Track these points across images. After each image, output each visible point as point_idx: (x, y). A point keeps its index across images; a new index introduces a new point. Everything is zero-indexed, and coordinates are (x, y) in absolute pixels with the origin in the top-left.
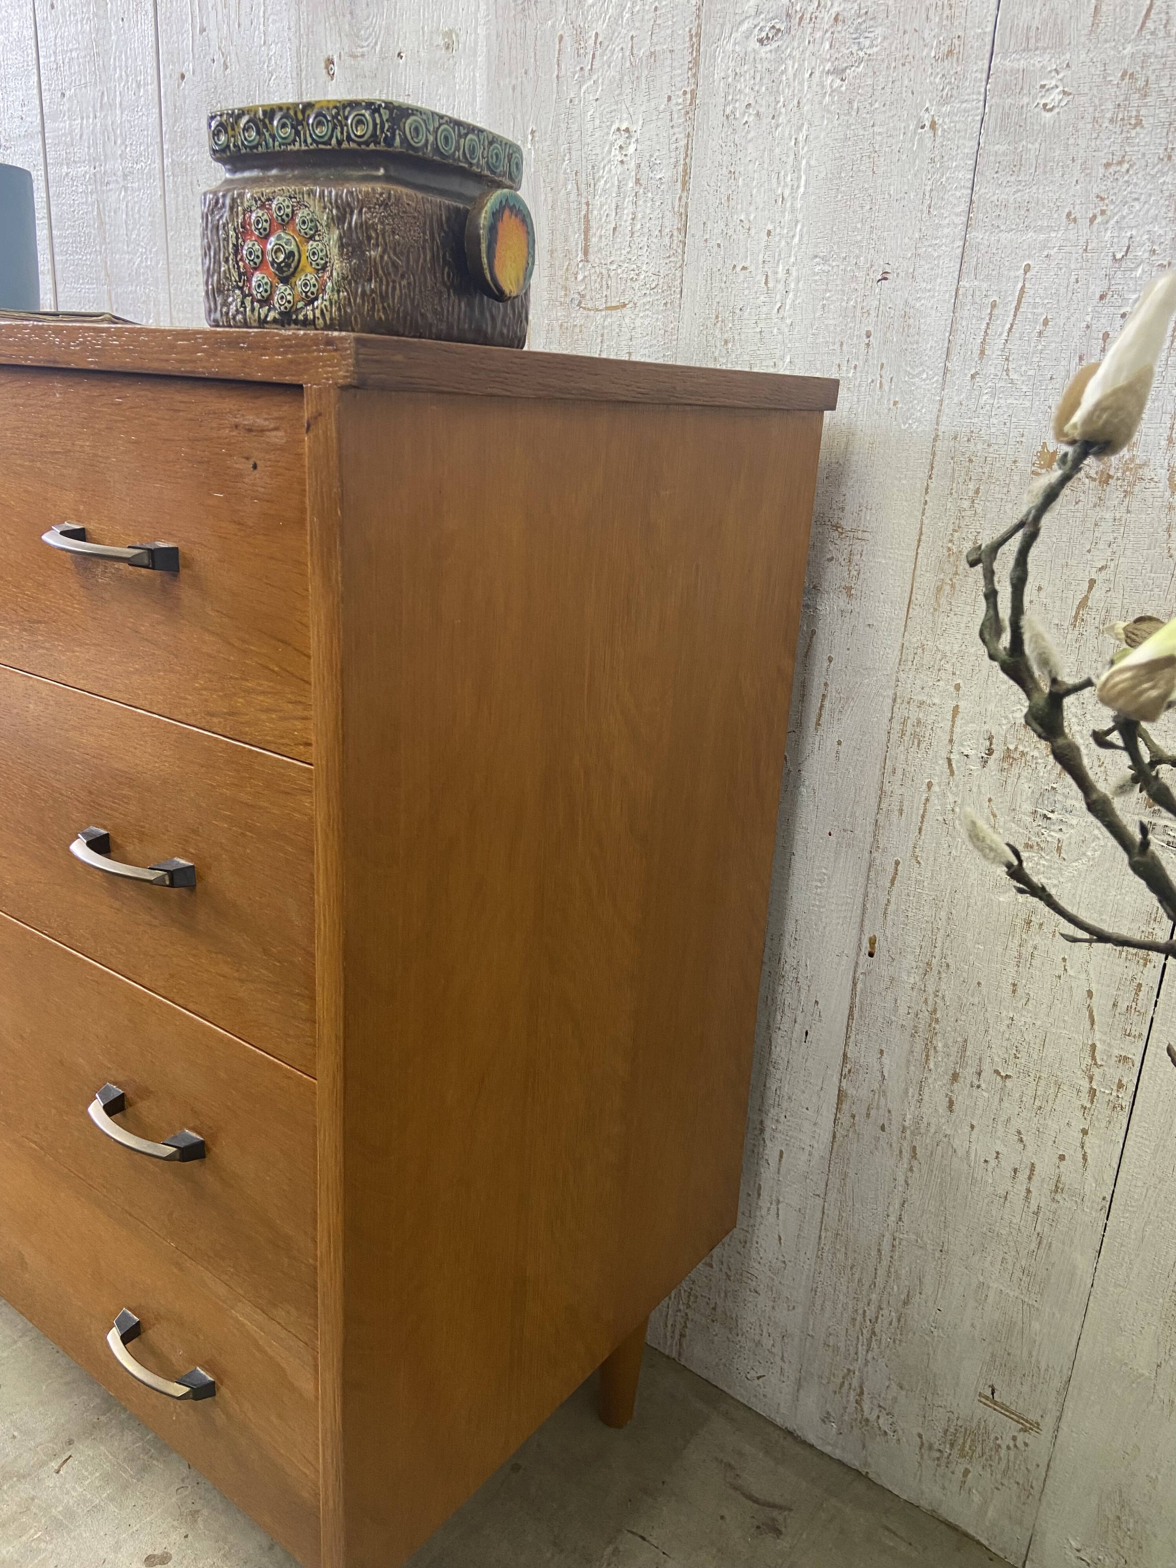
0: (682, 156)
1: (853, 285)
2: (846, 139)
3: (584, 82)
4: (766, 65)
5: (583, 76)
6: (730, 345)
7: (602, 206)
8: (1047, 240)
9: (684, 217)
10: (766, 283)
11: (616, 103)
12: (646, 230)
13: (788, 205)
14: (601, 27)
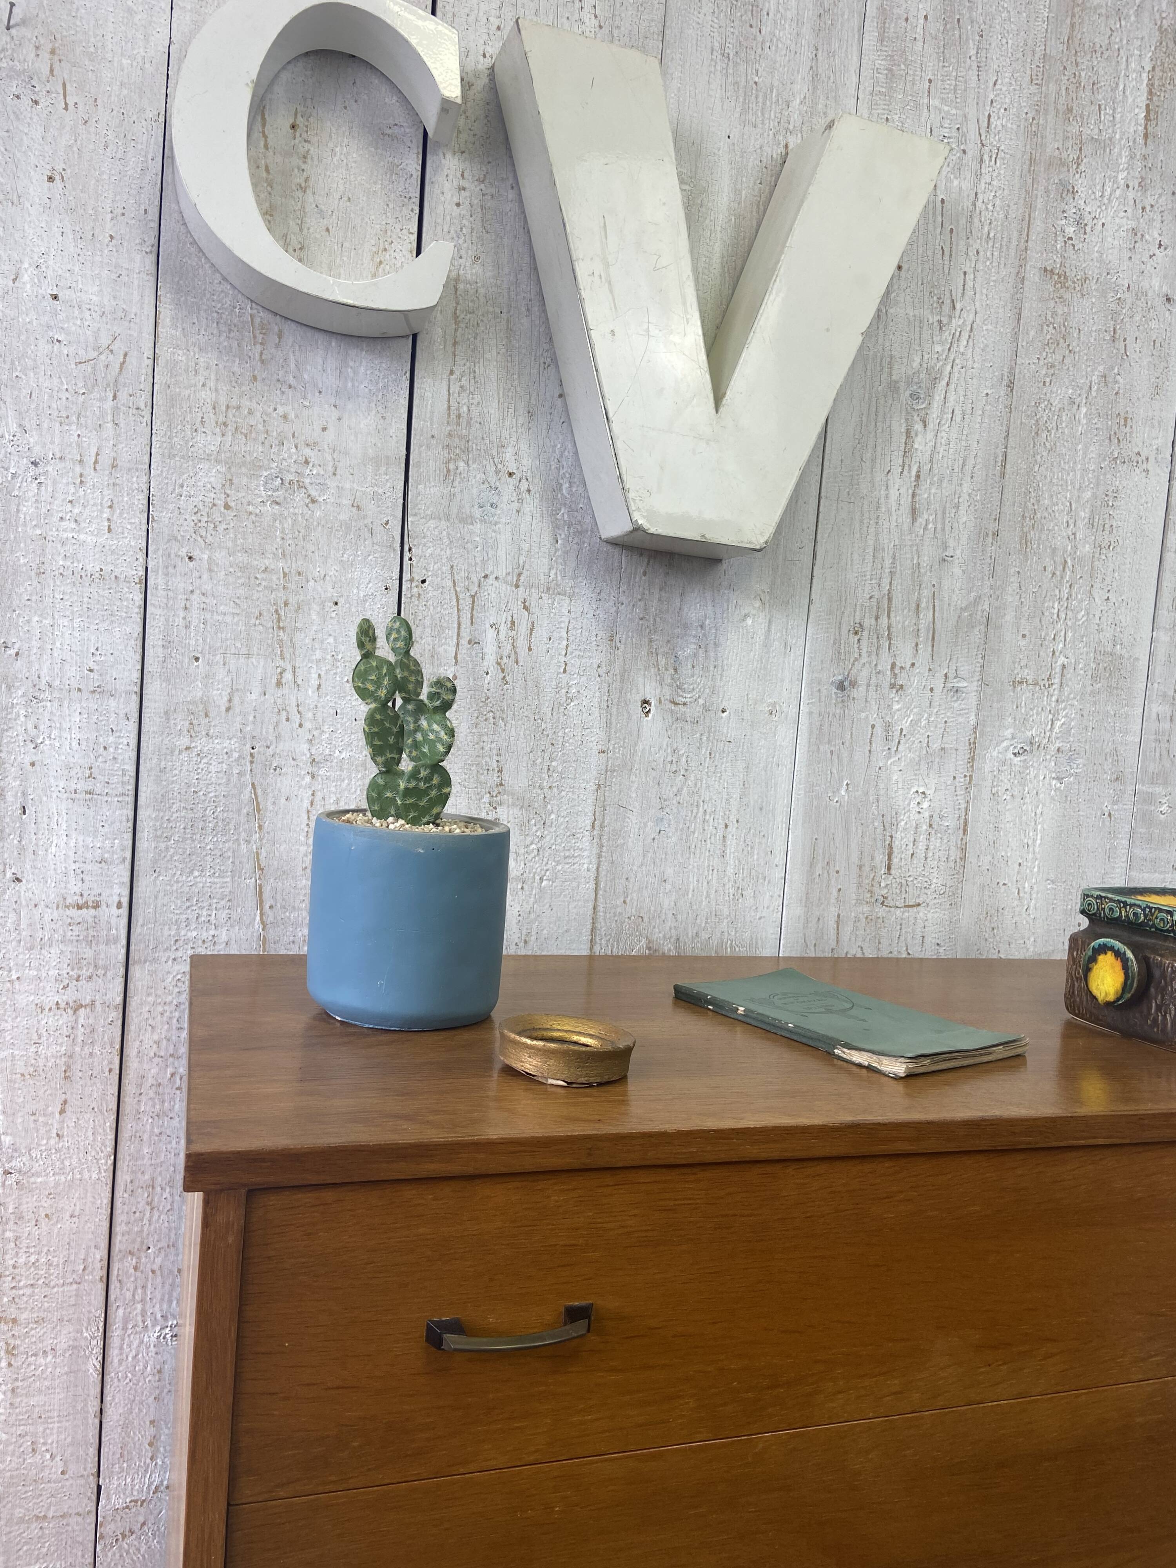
0: (963, 814)
1: (1070, 897)
2: (1064, 816)
3: (890, 758)
4: (1017, 768)
5: (890, 753)
6: (995, 931)
7: (902, 839)
8: (1164, 878)
9: (964, 850)
10: (1018, 893)
11: (915, 775)
12: (936, 857)
13: (1031, 849)
14: (905, 724)
